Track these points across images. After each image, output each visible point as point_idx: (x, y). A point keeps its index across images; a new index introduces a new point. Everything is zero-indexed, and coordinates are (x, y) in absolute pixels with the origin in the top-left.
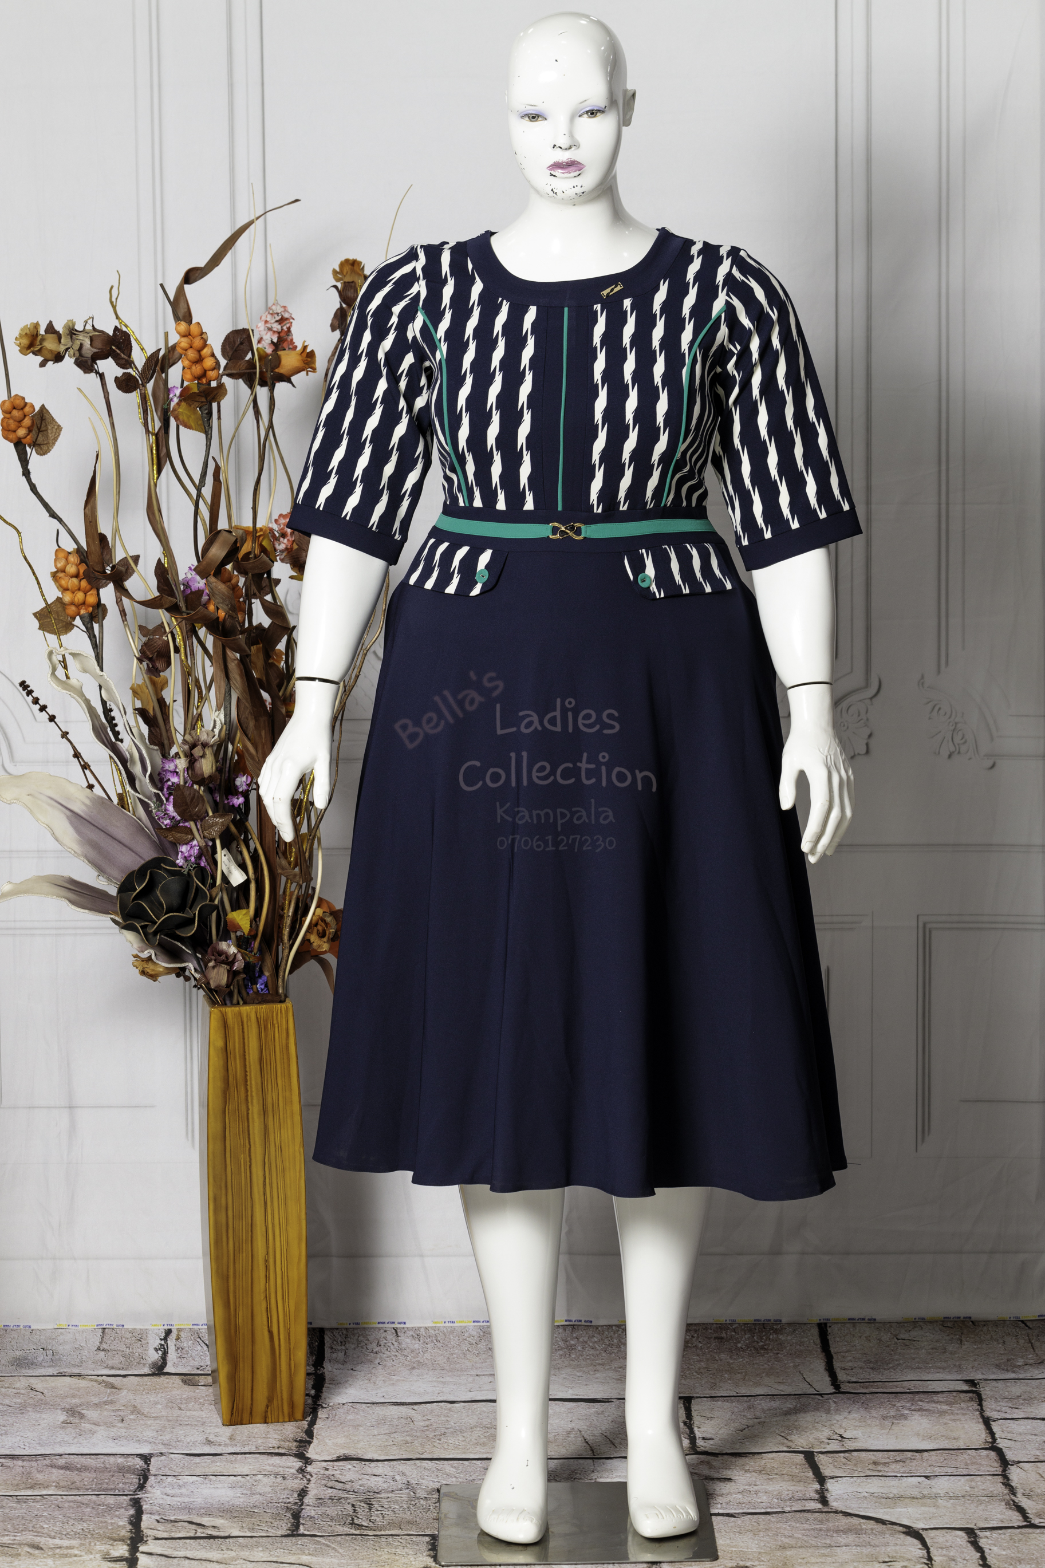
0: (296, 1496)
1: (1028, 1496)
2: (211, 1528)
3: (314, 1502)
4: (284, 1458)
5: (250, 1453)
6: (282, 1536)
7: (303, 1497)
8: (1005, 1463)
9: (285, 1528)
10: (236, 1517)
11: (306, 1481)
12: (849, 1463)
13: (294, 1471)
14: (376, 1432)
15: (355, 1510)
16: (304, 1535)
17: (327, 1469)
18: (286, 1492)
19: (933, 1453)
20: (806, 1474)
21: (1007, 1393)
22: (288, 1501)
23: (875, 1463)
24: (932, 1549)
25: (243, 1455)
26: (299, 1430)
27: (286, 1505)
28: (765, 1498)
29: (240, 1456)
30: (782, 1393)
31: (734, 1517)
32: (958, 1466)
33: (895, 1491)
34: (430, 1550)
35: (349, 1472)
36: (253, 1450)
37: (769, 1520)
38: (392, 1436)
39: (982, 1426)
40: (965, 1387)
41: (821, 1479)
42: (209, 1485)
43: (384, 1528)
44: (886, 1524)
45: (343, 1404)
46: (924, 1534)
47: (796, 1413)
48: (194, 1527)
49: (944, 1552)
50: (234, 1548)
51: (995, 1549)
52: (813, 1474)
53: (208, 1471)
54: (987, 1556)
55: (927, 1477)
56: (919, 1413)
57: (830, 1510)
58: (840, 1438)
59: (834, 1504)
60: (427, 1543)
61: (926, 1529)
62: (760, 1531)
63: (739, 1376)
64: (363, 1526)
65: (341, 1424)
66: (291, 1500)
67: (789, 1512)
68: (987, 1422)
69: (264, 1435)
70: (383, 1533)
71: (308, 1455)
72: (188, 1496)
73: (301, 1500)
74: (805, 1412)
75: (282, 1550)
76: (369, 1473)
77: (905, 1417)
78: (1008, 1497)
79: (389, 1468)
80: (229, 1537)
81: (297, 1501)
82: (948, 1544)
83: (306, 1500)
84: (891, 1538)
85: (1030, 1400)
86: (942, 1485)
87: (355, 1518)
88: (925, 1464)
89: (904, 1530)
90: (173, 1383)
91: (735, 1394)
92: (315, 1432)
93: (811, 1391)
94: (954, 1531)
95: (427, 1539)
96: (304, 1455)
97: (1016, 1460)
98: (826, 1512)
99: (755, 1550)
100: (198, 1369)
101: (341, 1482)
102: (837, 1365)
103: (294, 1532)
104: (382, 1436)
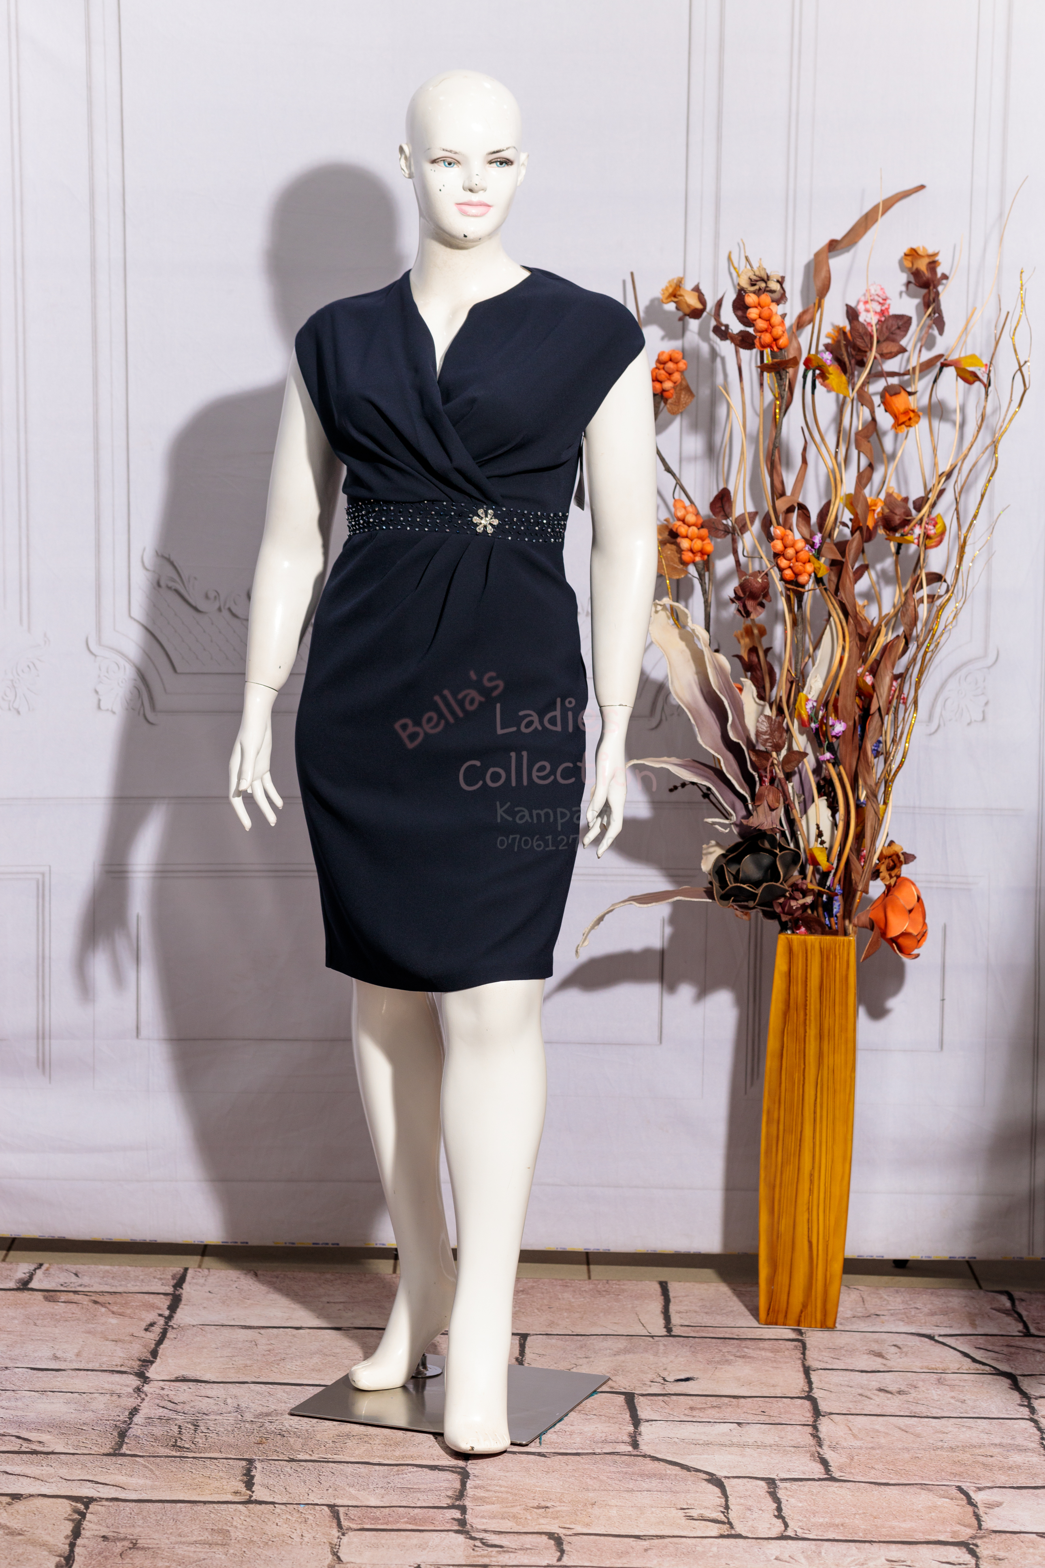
0: (127, 1413)
1: (833, 1448)
2: (37, 1444)
3: (143, 1421)
4: (125, 1376)
5: (92, 1370)
6: (104, 1455)
7: (134, 1415)
8: (817, 1413)
9: (108, 1446)
10: (63, 1434)
11: (140, 1400)
12: (666, 1406)
13: (130, 1390)
14: (219, 1355)
15: (180, 1431)
16: (124, 1455)
17: (163, 1389)
18: (119, 1409)
19: (749, 1400)
20: (623, 1416)
21: (831, 1344)
22: (118, 1418)
23: (692, 1408)
24: (730, 1498)
25: (85, 1372)
26: (145, 1350)
27: (115, 1423)
28: (578, 1439)
29: (82, 1372)
30: (616, 1333)
31: (545, 1456)
32: (771, 1414)
33: (706, 1439)
34: (244, 1475)
35: (184, 1393)
36: (97, 1367)
37: (578, 1461)
38: (234, 1359)
39: (802, 1375)
40: (792, 1335)
41: (636, 1421)
42: (45, 1400)
43: (205, 1450)
44: (690, 1471)
45: (193, 1326)
46: (726, 1482)
47: (625, 1354)
48: (20, 1441)
49: (742, 1501)
50: (54, 1465)
51: (792, 1500)
52: (630, 1416)
53: (48, 1387)
54: (783, 1508)
55: (739, 1424)
56: (744, 1360)
57: (639, 1454)
58: (662, 1381)
59: (644, 1448)
60: (243, 1467)
61: (729, 1478)
62: (567, 1472)
63: (577, 1315)
64: (184, 1447)
65: (187, 1345)
66: (122, 1418)
67: (599, 1454)
68: (807, 1371)
69: (110, 1354)
70: (202, 1455)
71: (147, 1375)
72: (22, 1409)
73: (130, 1419)
74: (634, 1353)
75: (100, 1469)
76: (203, 1395)
77: (730, 1364)
78: (813, 1449)
79: (223, 1391)
80: (53, 1453)
81: (127, 1419)
82: (748, 1493)
83: (136, 1419)
84: (693, 1486)
85: (851, 1352)
86: (754, 1433)
87: (179, 1440)
88: (739, 1410)
89: (707, 1477)
90: (35, 1299)
91: (570, 1333)
92: (160, 1351)
93: (645, 1333)
94: (755, 1480)
95: (244, 1463)
96: (144, 1373)
97: (828, 1411)
98: (634, 1456)
99: (558, 1490)
100: (62, 1285)
101: (173, 1403)
102: (673, 1308)
103: (116, 1453)
104: (223, 1359)
